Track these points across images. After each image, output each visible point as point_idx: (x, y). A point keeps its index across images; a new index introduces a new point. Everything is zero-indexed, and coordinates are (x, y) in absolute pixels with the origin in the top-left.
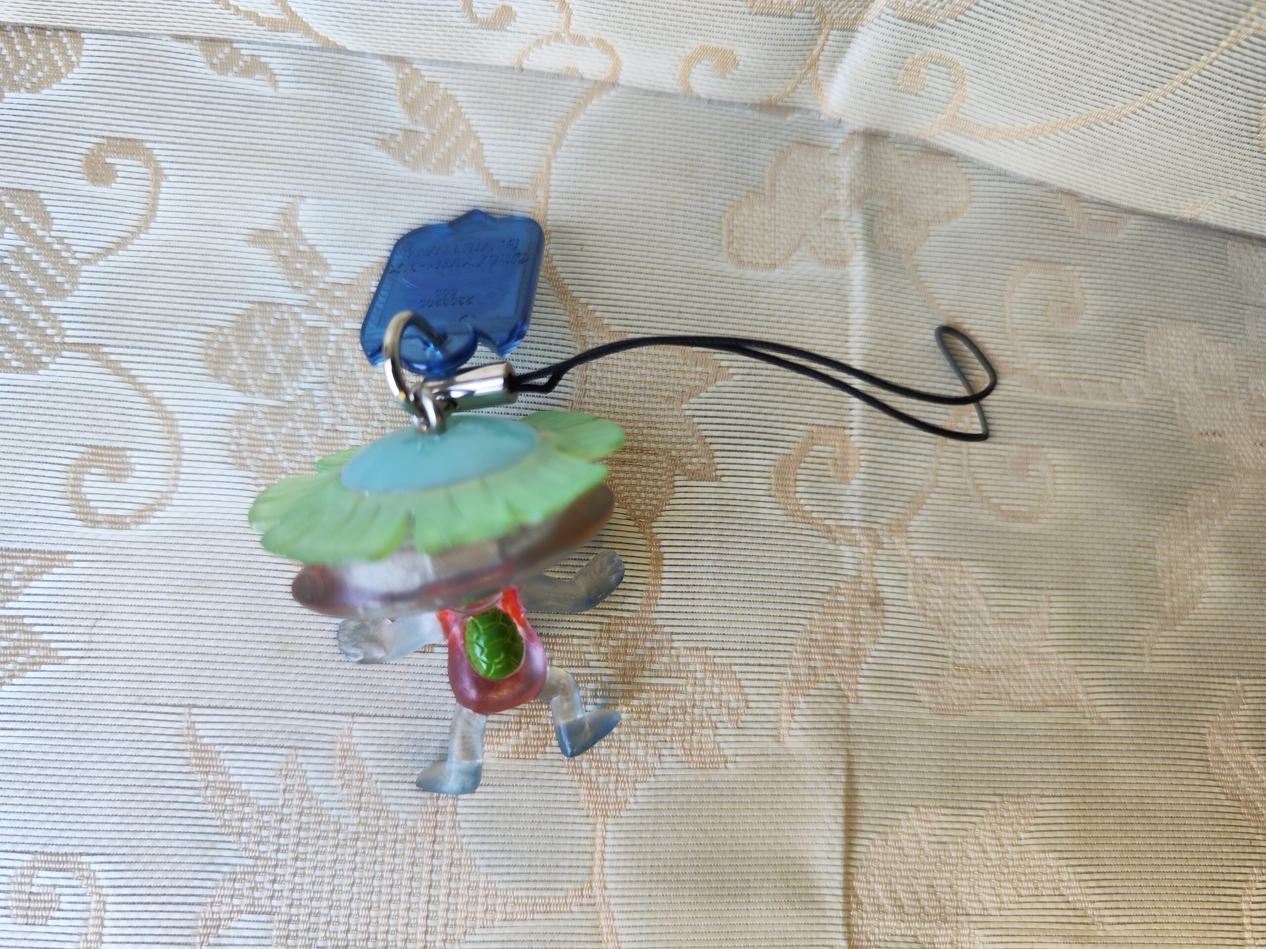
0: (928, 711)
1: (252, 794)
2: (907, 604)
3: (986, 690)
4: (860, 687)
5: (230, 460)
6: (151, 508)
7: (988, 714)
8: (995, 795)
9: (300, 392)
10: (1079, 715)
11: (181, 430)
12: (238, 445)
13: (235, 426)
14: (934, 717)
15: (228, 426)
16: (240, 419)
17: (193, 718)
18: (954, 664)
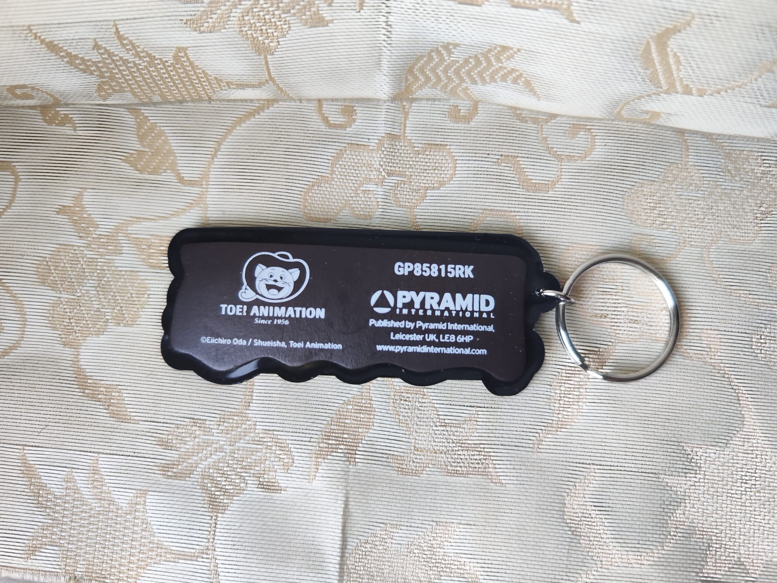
0: (396, 472)
1: (52, 489)
2: (389, 412)
3: (433, 463)
4: (357, 456)
5: (49, 325)
6: (11, 348)
7: (433, 476)
8: (433, 521)
9: (83, 291)
10: (489, 481)
11: (26, 310)
12: (53, 317)
13: (51, 308)
14: (401, 476)
15: (48, 308)
16: (55, 305)
17: (25, 451)
18: (415, 447)
